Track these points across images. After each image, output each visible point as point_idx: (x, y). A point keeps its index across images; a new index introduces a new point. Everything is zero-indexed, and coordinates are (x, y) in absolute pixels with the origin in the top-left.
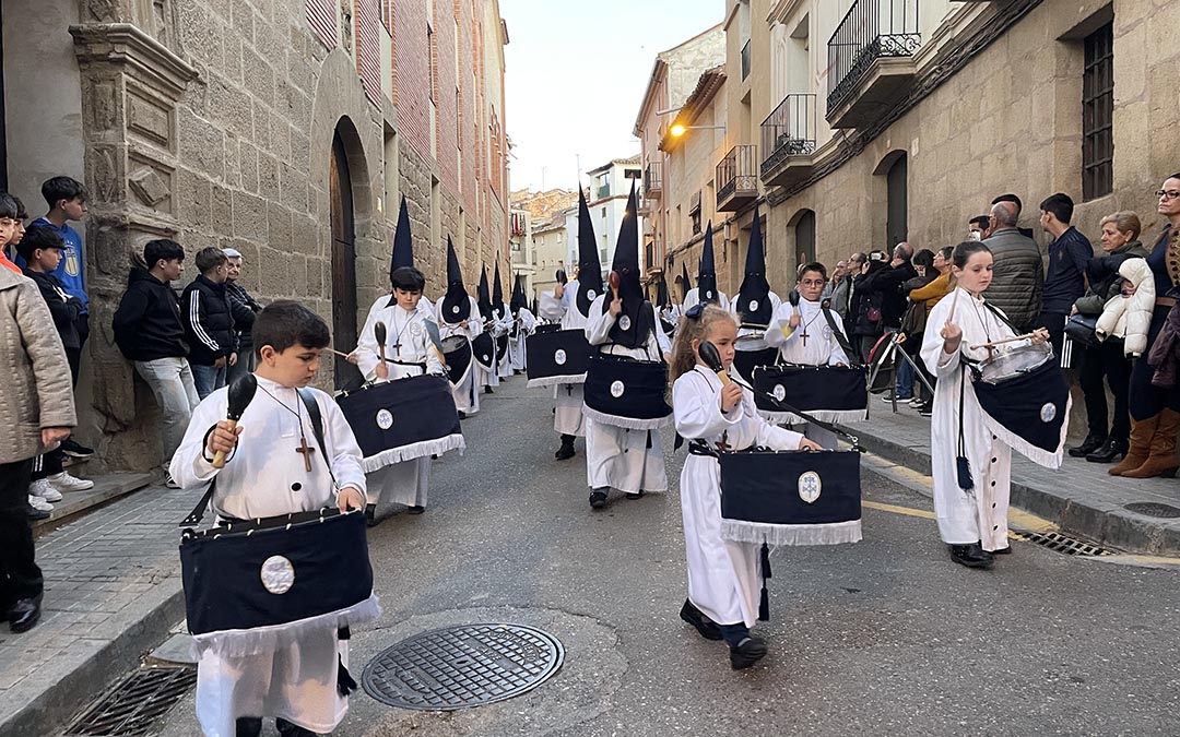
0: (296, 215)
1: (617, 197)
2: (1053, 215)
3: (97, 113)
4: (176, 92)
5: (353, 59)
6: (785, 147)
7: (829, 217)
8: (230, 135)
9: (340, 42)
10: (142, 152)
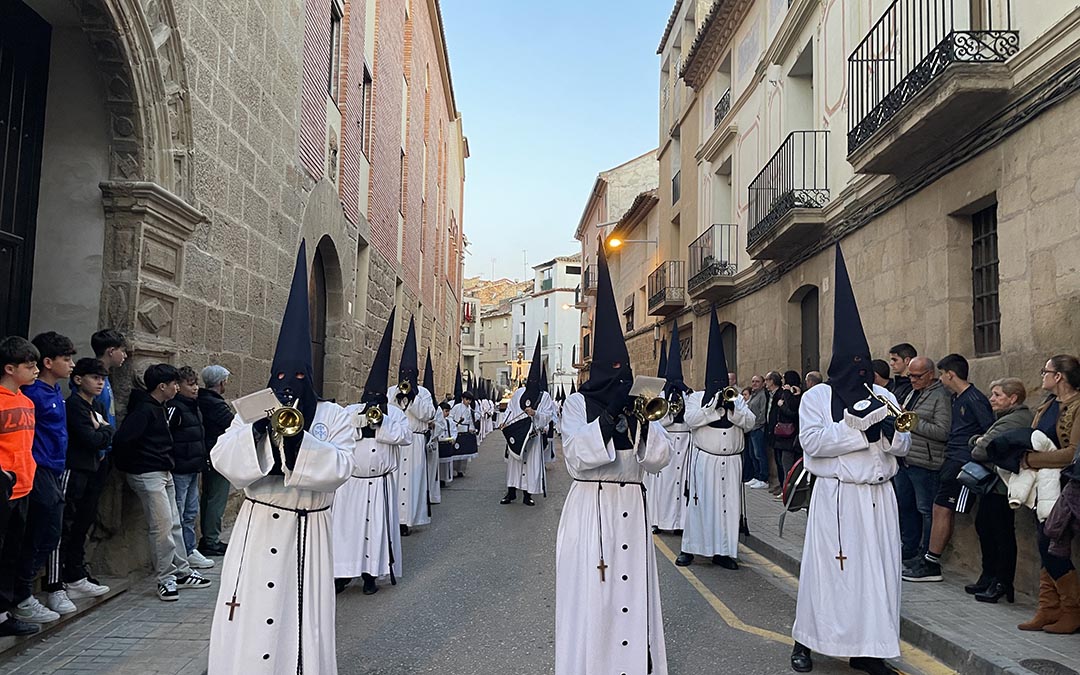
1: (559, 290)
2: (954, 373)
3: (117, 255)
4: (185, 233)
5: (336, 187)
6: (708, 269)
7: (748, 333)
8: (227, 263)
9: (326, 173)
10: (152, 287)
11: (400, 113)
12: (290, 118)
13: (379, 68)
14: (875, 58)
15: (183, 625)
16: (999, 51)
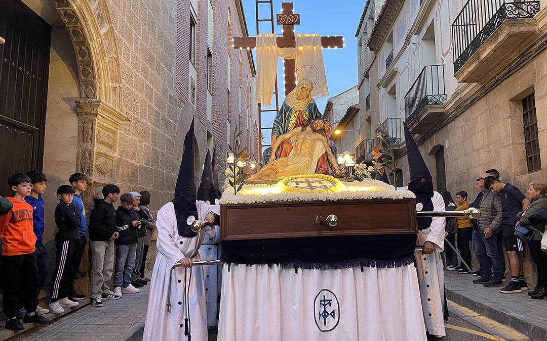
0: (166, 174)
3: (84, 136)
4: (118, 125)
5: (195, 106)
8: (140, 142)
9: (189, 99)
10: (102, 151)
11: (227, 71)
12: (170, 71)
13: (216, 49)
14: (465, 24)
15: (117, 319)
16: (529, 11)
